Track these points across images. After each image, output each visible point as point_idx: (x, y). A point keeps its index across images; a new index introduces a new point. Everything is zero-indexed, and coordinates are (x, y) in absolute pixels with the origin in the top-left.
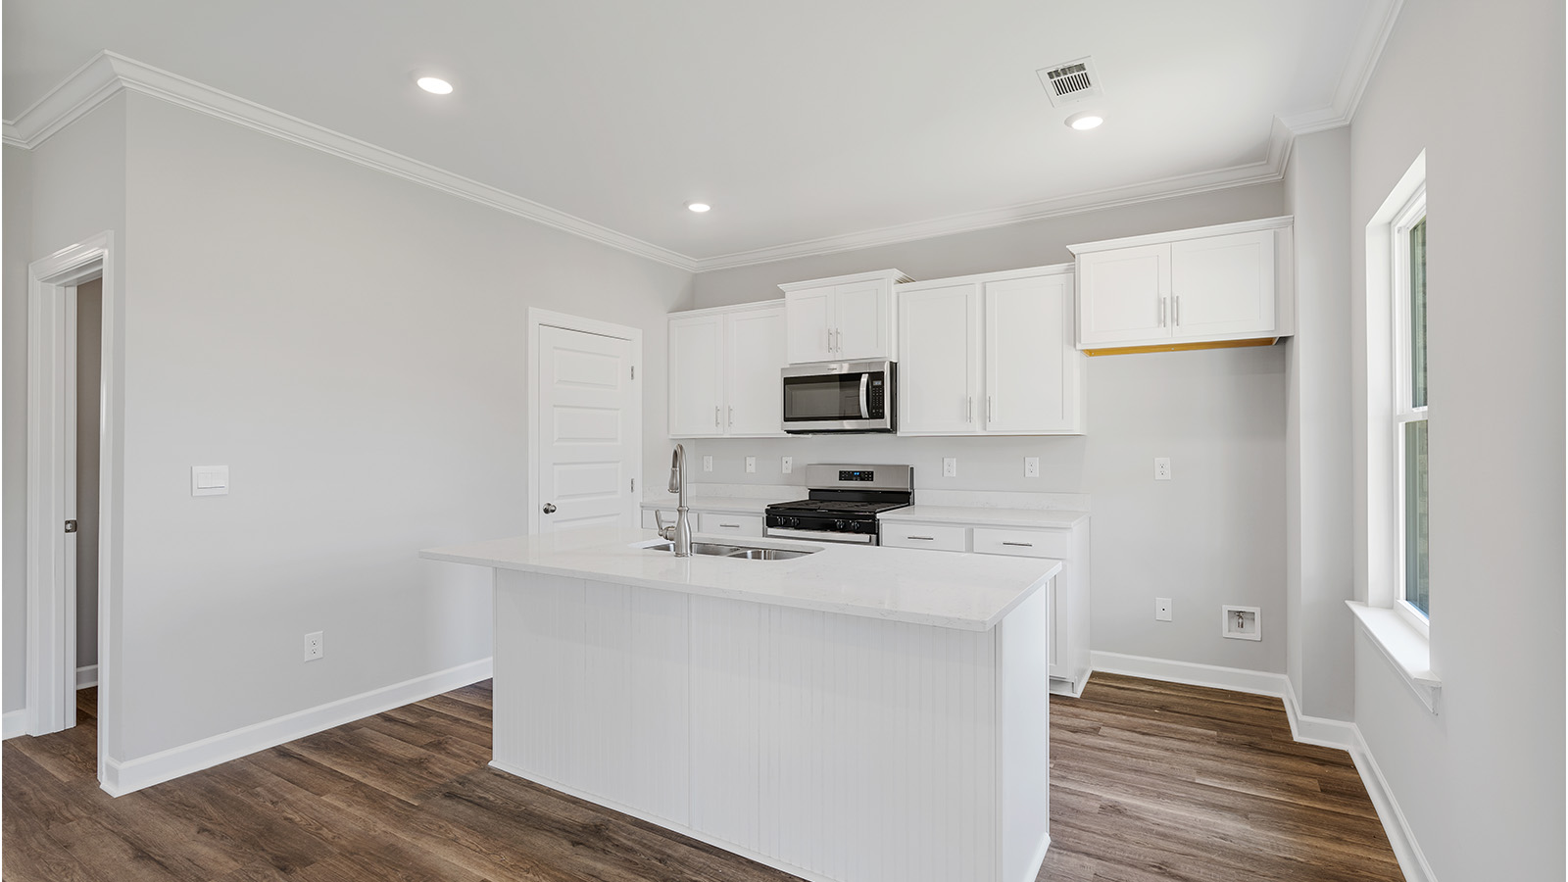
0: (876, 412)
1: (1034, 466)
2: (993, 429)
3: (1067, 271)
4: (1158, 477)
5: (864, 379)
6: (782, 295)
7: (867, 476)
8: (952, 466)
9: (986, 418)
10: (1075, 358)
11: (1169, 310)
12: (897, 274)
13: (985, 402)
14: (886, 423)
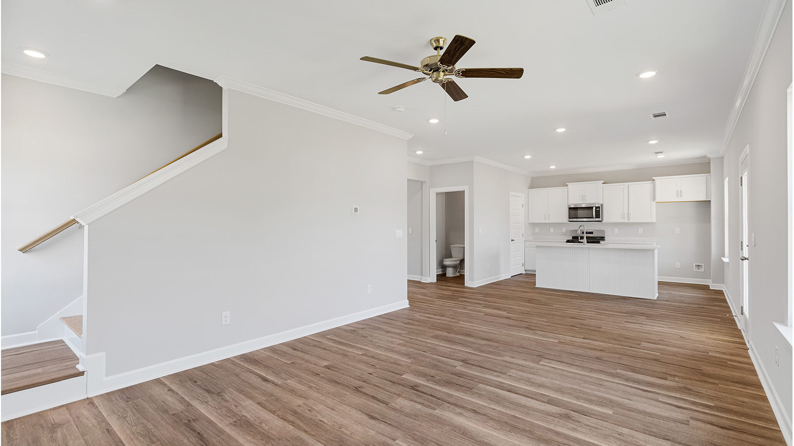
0: (598, 216)
1: (641, 230)
2: (631, 221)
3: (652, 183)
4: (676, 232)
5: (594, 208)
6: (567, 186)
7: (592, 233)
8: (616, 230)
9: (629, 218)
10: (654, 204)
11: (679, 194)
12: (603, 182)
13: (628, 214)
14: (600, 219)
